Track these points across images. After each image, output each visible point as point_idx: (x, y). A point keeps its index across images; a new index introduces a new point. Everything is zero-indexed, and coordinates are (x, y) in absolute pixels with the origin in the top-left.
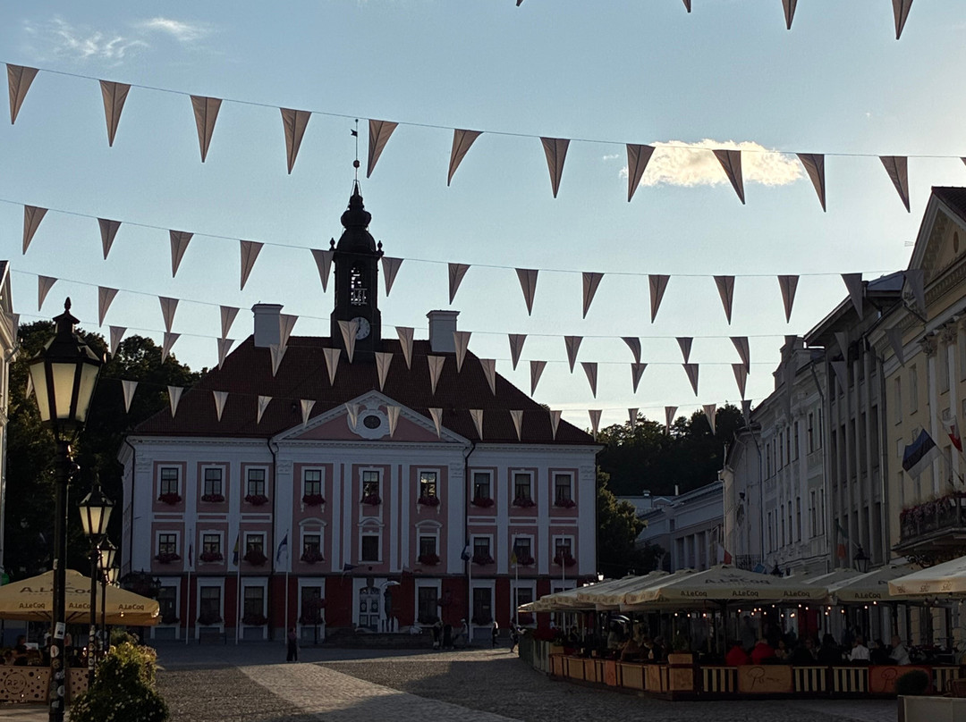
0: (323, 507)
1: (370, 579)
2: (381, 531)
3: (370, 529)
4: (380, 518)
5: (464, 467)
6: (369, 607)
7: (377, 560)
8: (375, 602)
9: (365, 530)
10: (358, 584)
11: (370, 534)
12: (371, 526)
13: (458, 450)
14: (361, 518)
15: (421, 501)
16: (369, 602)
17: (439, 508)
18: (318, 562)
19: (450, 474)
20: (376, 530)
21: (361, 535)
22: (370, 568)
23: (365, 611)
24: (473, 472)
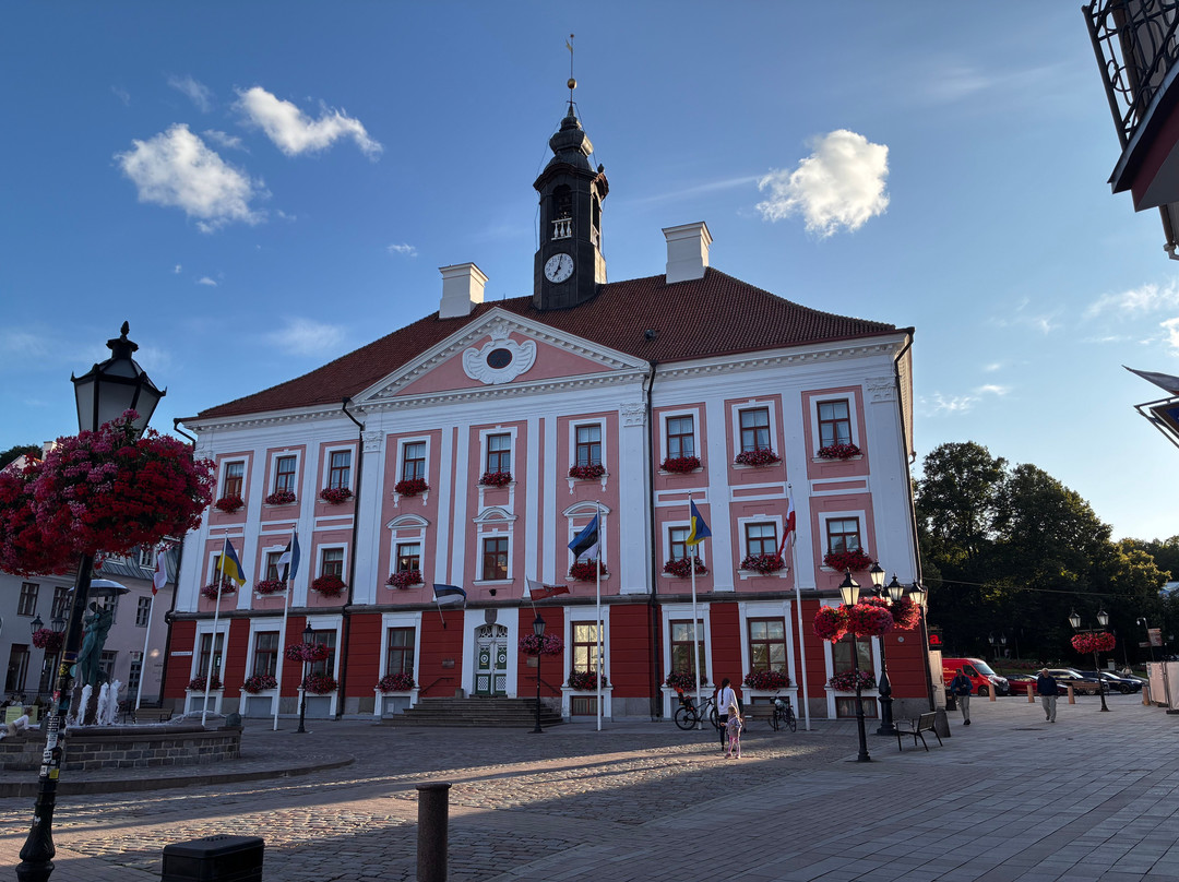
0: (425, 496)
1: (491, 608)
2: (511, 528)
3: (495, 526)
4: (510, 508)
5: (643, 408)
6: (493, 659)
7: (506, 578)
8: (503, 651)
9: (487, 528)
10: (473, 620)
11: (495, 533)
12: (495, 521)
13: (632, 382)
14: (481, 508)
15: (575, 473)
16: (494, 651)
17: (604, 482)
18: (413, 586)
19: (622, 421)
20: (504, 527)
21: (481, 536)
22: (493, 592)
23: (487, 667)
24: (663, 416)
